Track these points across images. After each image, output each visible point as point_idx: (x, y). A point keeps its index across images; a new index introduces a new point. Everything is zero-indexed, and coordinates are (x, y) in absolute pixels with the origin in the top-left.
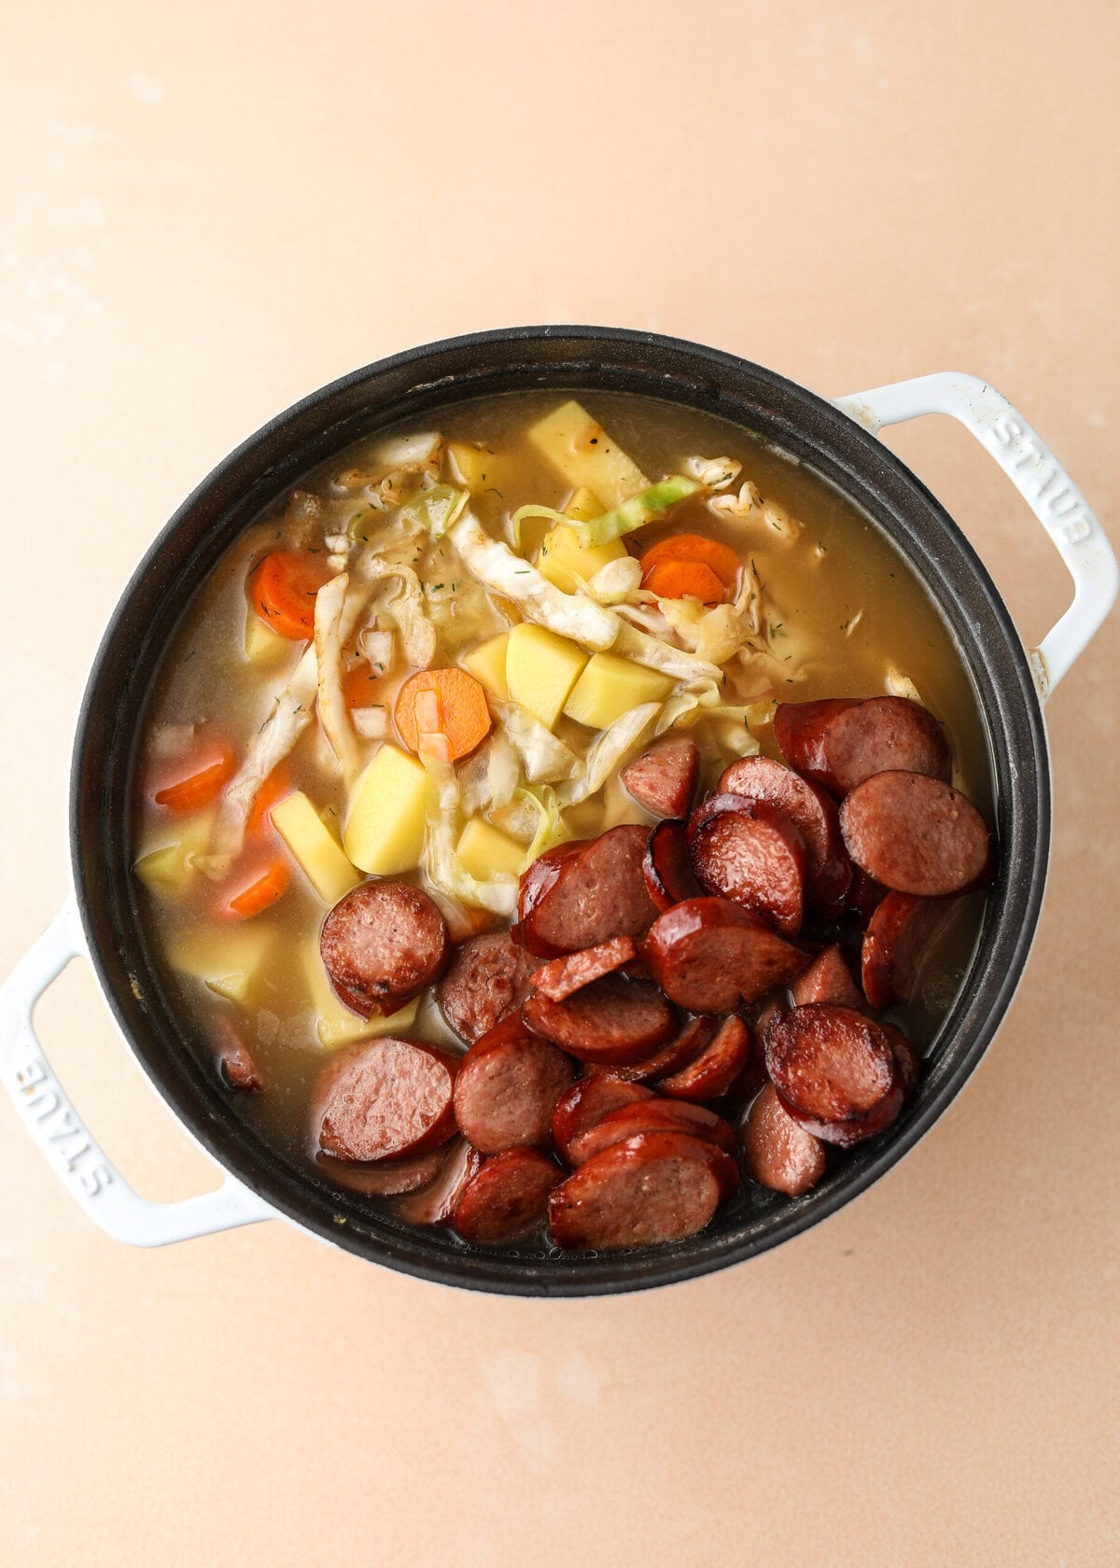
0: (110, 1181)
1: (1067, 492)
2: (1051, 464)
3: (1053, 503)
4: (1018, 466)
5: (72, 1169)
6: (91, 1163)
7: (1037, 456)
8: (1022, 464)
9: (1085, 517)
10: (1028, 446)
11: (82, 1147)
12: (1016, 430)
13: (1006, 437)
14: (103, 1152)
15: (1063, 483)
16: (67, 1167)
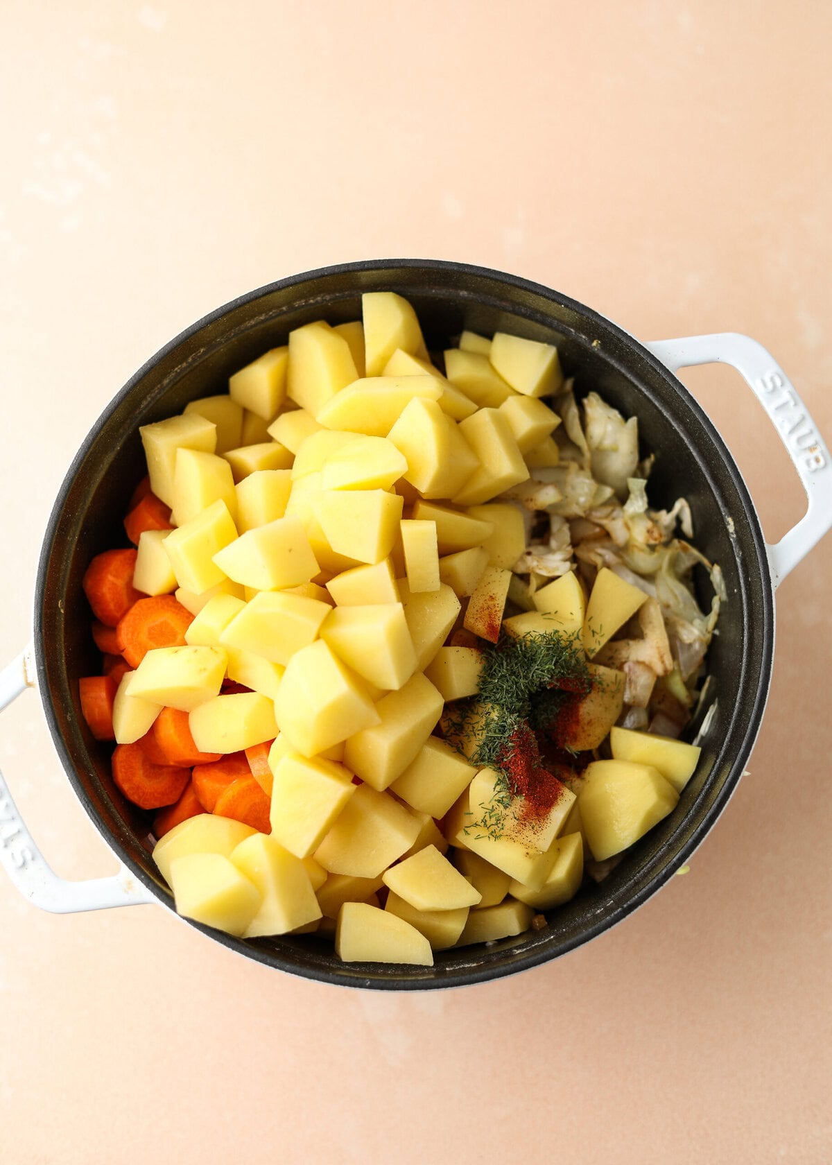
0: (33, 859)
1: (811, 432)
2: (801, 410)
3: (800, 440)
4: (776, 409)
5: (6, 846)
6: (21, 844)
7: (792, 403)
8: (780, 408)
9: (822, 452)
10: (785, 395)
11: (15, 831)
12: (778, 382)
13: (770, 386)
14: (31, 838)
15: (809, 425)
16: (3, 845)
